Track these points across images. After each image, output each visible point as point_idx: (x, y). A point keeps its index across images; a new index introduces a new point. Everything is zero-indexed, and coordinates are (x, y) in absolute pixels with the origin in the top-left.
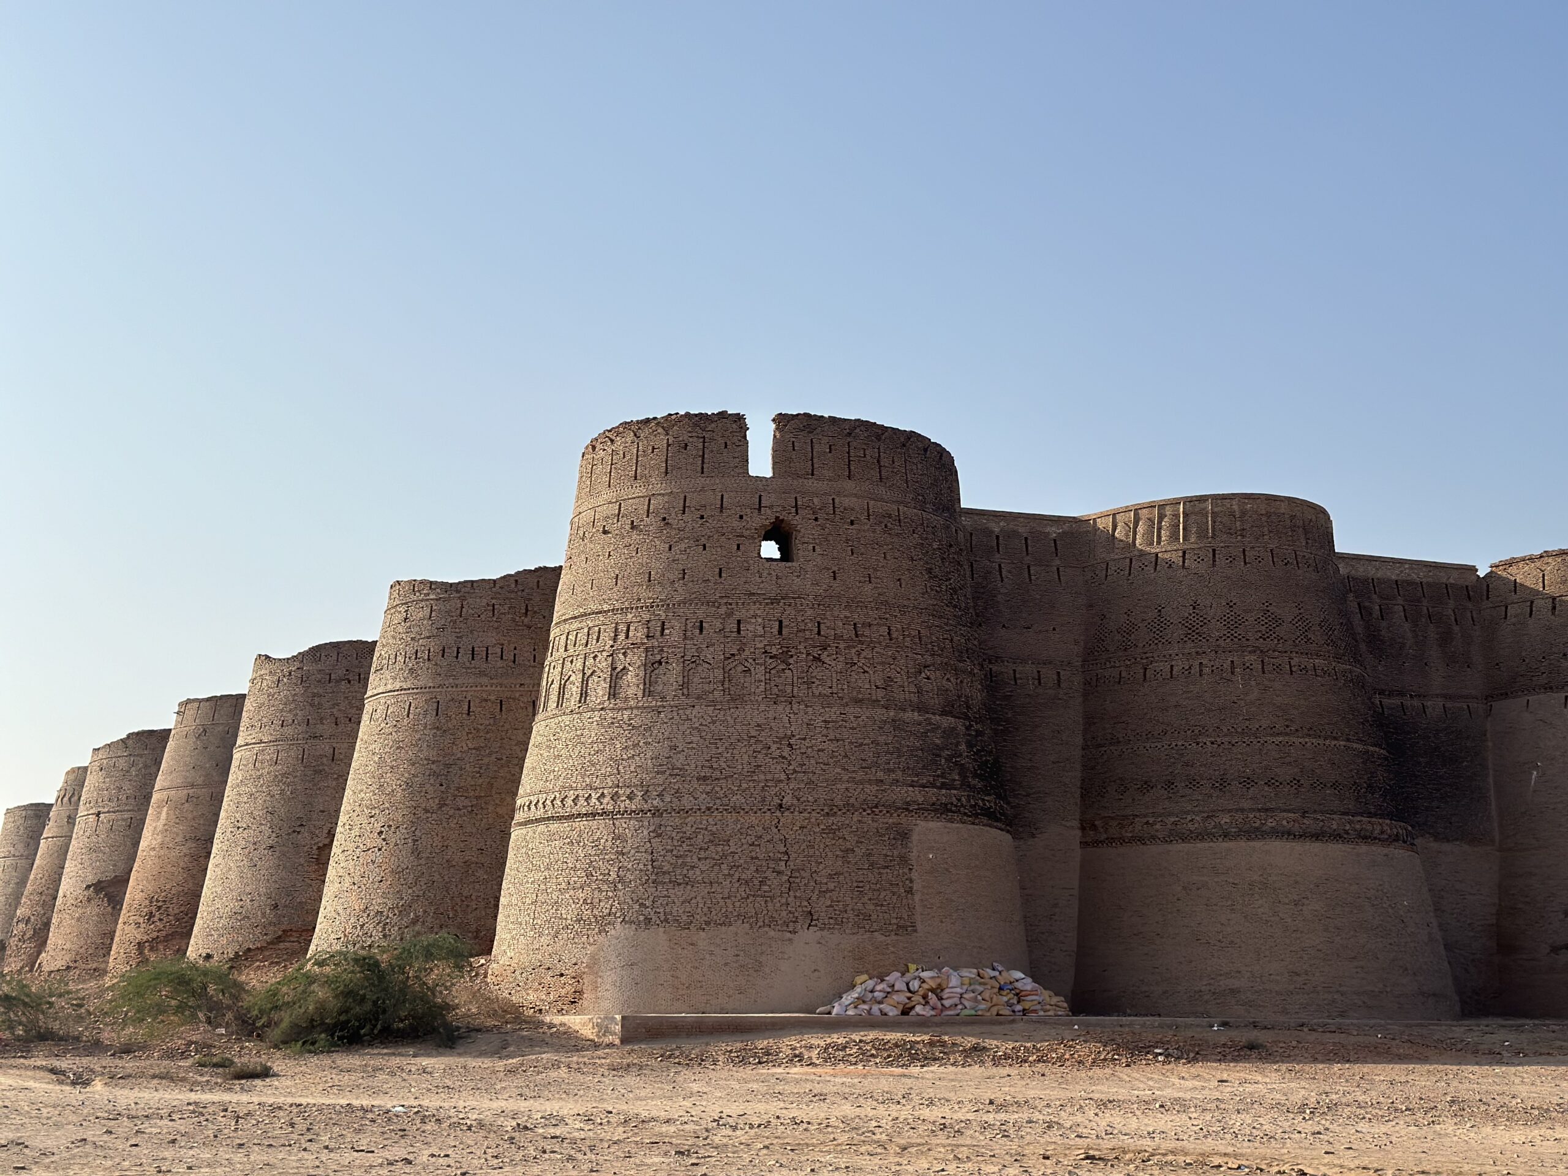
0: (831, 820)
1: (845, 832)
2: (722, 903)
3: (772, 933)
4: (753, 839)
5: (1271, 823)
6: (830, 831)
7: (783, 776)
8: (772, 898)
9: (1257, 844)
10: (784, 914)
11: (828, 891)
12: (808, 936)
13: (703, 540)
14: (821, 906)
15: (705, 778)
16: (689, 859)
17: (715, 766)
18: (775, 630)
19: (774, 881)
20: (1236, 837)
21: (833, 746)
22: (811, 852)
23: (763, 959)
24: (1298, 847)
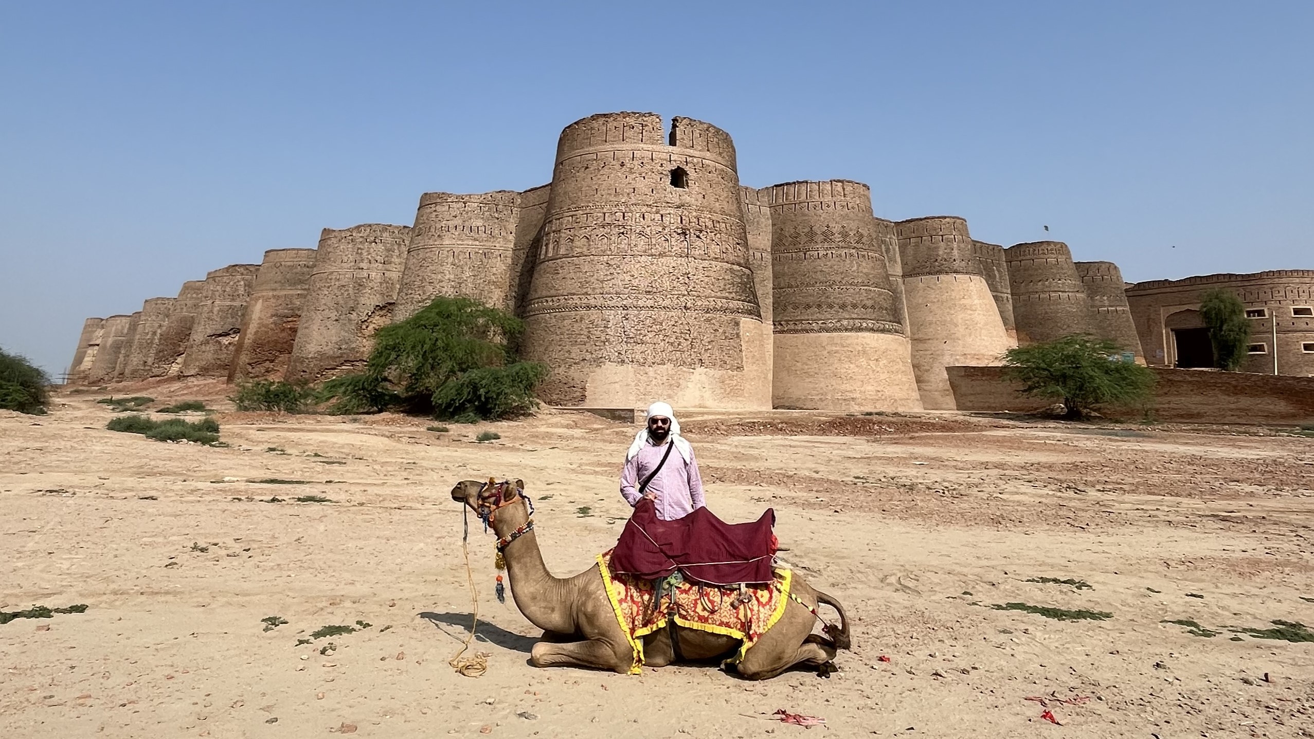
0: (708, 315)
1: (713, 321)
2: (660, 354)
3: (684, 369)
4: (673, 323)
5: (864, 325)
6: (708, 320)
7: (686, 293)
8: (684, 352)
9: (859, 334)
10: (689, 360)
11: (708, 349)
12: (700, 370)
13: (643, 175)
14: (705, 356)
15: (649, 292)
16: (642, 332)
17: (654, 286)
18: (679, 222)
19: (685, 344)
20: (851, 330)
21: (706, 280)
22: (700, 330)
23: (681, 381)
24: (876, 335)
